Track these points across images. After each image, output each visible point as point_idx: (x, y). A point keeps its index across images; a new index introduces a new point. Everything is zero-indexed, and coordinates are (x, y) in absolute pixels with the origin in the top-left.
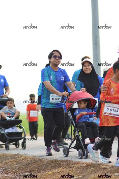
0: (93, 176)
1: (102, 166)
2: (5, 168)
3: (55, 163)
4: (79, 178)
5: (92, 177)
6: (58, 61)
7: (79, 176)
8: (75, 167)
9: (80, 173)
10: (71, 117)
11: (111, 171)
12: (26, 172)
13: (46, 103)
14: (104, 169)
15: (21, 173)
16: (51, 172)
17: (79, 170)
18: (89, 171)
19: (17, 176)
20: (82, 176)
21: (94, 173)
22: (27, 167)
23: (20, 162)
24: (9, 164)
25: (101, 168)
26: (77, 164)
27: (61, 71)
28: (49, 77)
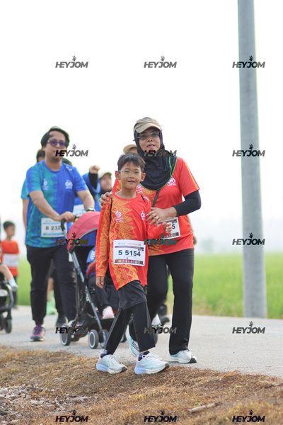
0: (241, 404)
1: (263, 382)
2: (32, 385)
4: (207, 408)
5: (238, 407)
7: (205, 404)
8: (197, 384)
9: (209, 397)
10: (77, 265)
11: (282, 392)
12: (81, 394)
14: (266, 387)
15: (71, 397)
16: (140, 396)
17: (206, 389)
18: (229, 392)
19: (60, 403)
20: (213, 404)
21: (243, 397)
22: (85, 383)
23: (67, 370)
24: (42, 375)
25: (258, 386)
26: (203, 375)
27: (67, 170)
28: (42, 184)
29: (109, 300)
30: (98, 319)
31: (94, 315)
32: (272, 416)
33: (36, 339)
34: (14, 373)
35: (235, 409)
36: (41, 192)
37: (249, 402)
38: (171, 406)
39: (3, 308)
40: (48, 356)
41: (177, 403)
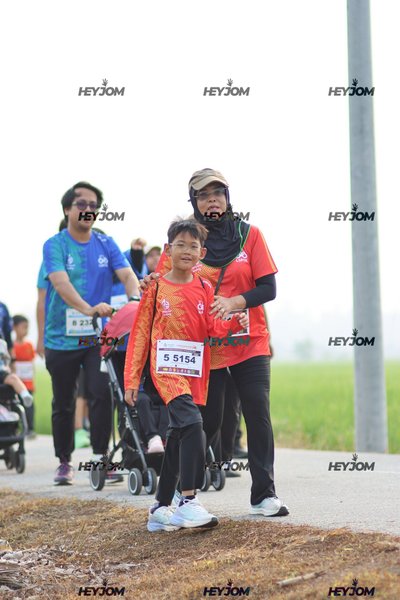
0: (351, 574)
1: (382, 543)
2: (57, 547)
4: (304, 580)
5: (348, 578)
7: (302, 574)
8: (289, 546)
9: (307, 565)
12: (126, 560)
14: (387, 551)
15: (112, 563)
16: (209, 562)
17: (303, 553)
18: (336, 557)
19: (96, 572)
20: (312, 575)
21: (354, 565)
22: (131, 545)
23: (106, 526)
24: (71, 533)
25: (375, 549)
26: (298, 533)
27: (99, 240)
28: (66, 261)
29: (157, 426)
30: (141, 453)
31: (136, 448)
32: (395, 591)
33: (63, 482)
34: (32, 530)
35: (343, 582)
36: (65, 273)
37: (362, 572)
38: (253, 577)
39: (13, 437)
40: (80, 506)
41: (261, 573)
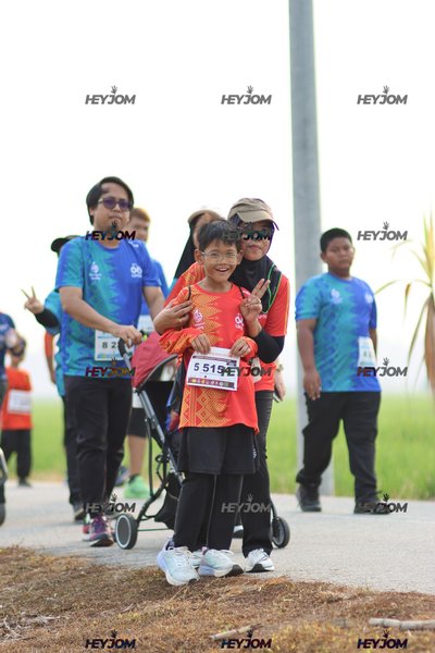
0: (290, 627)
1: (324, 593)
3: (150, 580)
4: (239, 633)
5: (286, 631)
6: (120, 215)
7: (236, 627)
8: (223, 596)
9: (243, 617)
11: (354, 609)
12: (44, 612)
13: (80, 360)
14: (330, 601)
15: (28, 616)
16: (136, 614)
17: (238, 604)
18: (274, 608)
19: (11, 626)
20: (247, 628)
21: (294, 617)
22: (50, 596)
23: (24, 575)
25: (317, 599)
26: (233, 582)
32: (337, 645)
35: (282, 634)
37: (302, 624)
38: (184, 631)
41: (192, 627)
